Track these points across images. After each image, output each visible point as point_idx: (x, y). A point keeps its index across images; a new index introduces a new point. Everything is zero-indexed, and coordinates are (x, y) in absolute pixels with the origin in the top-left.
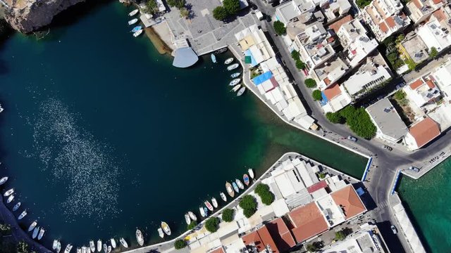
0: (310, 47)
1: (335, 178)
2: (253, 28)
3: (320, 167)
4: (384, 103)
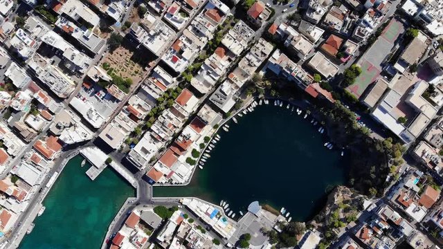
0: (198, 237)
1: (164, 182)
2: (229, 237)
3: (172, 184)
4: (155, 226)
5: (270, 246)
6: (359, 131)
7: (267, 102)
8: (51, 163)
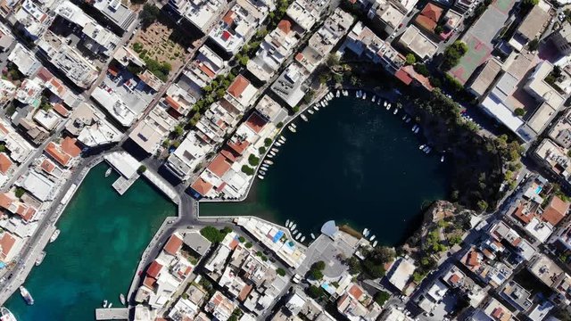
0: (257, 265)
1: (213, 196)
2: (297, 266)
3: (223, 199)
4: (203, 252)
5: (350, 277)
6: (465, 127)
7: (346, 94)
8: (68, 173)
